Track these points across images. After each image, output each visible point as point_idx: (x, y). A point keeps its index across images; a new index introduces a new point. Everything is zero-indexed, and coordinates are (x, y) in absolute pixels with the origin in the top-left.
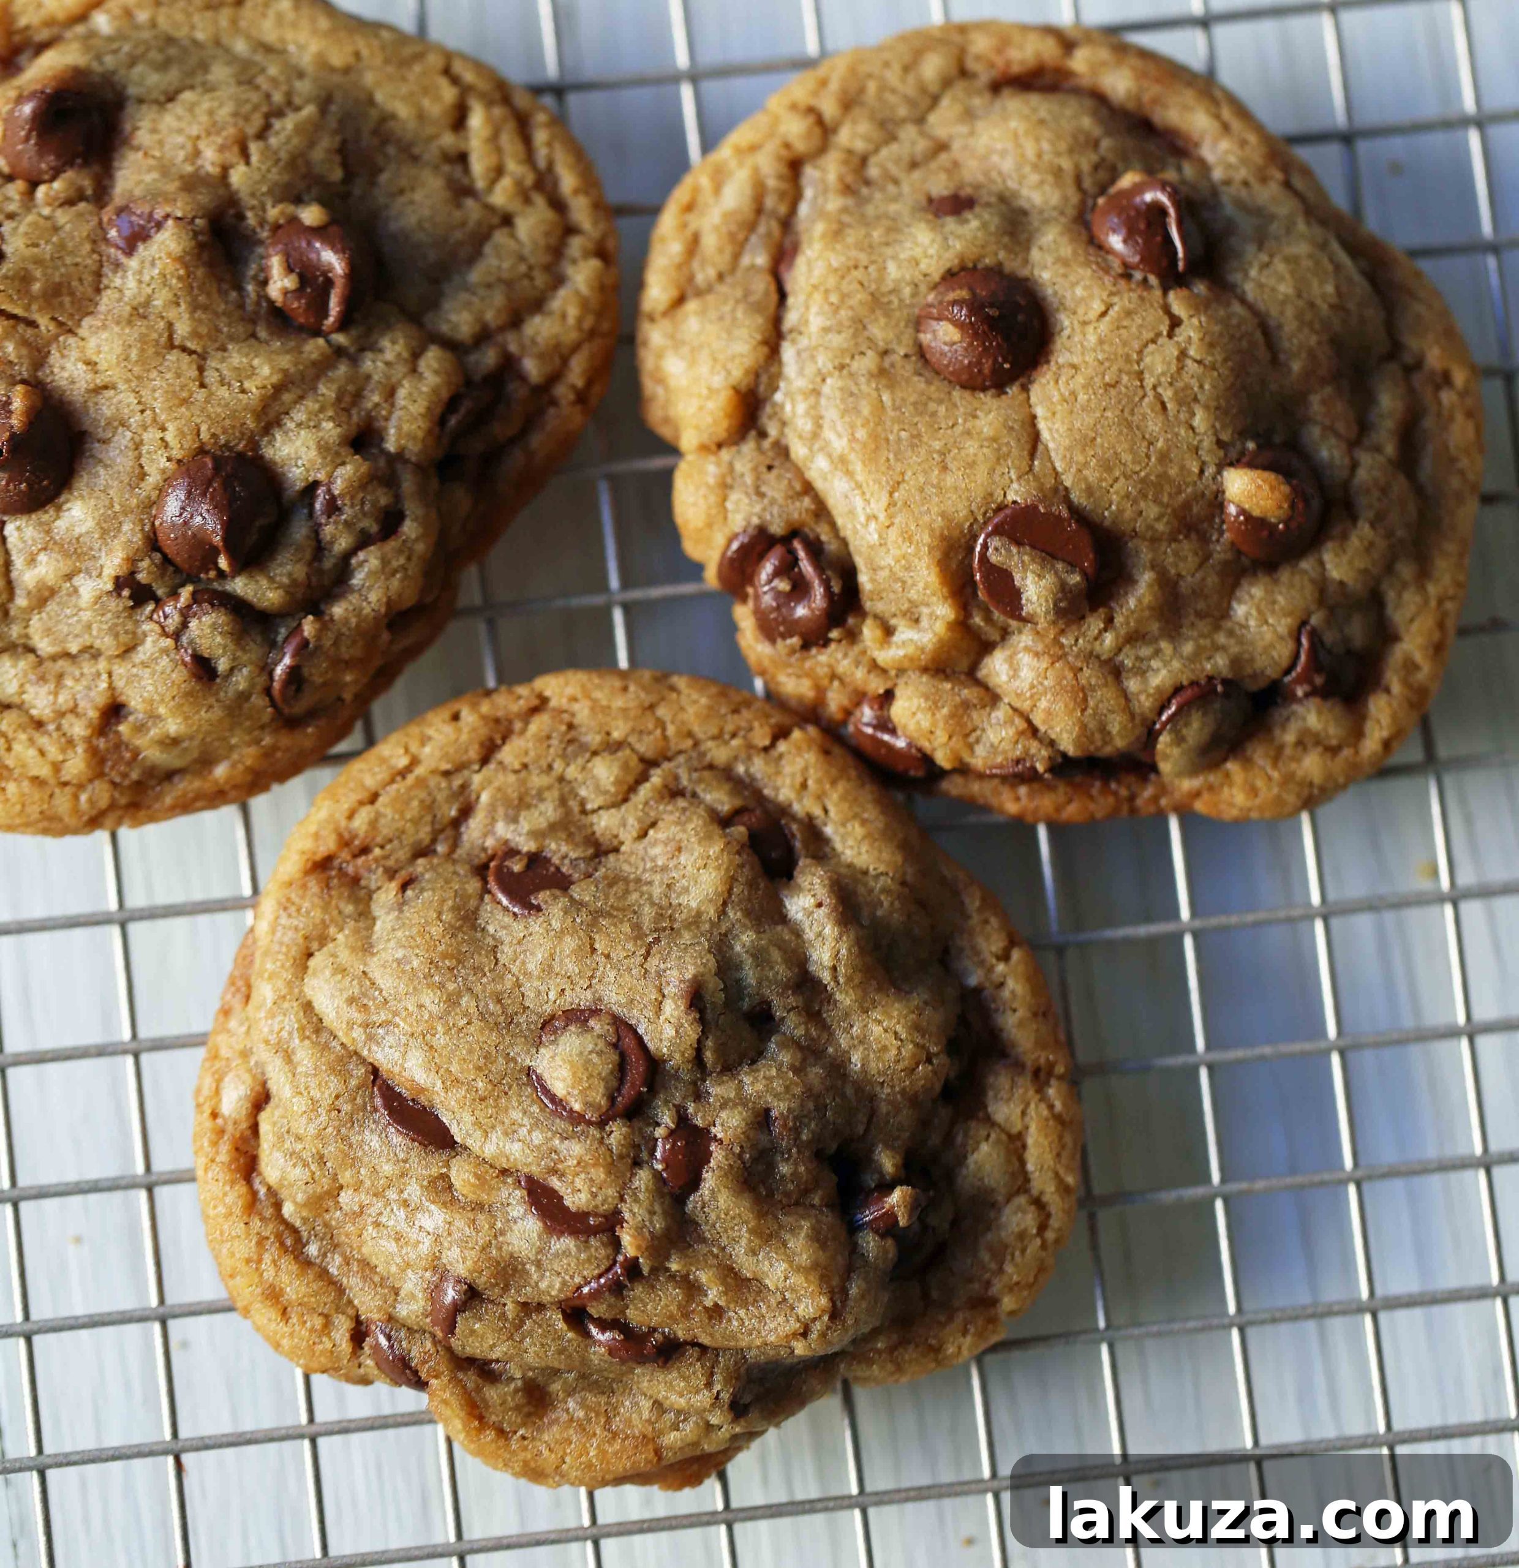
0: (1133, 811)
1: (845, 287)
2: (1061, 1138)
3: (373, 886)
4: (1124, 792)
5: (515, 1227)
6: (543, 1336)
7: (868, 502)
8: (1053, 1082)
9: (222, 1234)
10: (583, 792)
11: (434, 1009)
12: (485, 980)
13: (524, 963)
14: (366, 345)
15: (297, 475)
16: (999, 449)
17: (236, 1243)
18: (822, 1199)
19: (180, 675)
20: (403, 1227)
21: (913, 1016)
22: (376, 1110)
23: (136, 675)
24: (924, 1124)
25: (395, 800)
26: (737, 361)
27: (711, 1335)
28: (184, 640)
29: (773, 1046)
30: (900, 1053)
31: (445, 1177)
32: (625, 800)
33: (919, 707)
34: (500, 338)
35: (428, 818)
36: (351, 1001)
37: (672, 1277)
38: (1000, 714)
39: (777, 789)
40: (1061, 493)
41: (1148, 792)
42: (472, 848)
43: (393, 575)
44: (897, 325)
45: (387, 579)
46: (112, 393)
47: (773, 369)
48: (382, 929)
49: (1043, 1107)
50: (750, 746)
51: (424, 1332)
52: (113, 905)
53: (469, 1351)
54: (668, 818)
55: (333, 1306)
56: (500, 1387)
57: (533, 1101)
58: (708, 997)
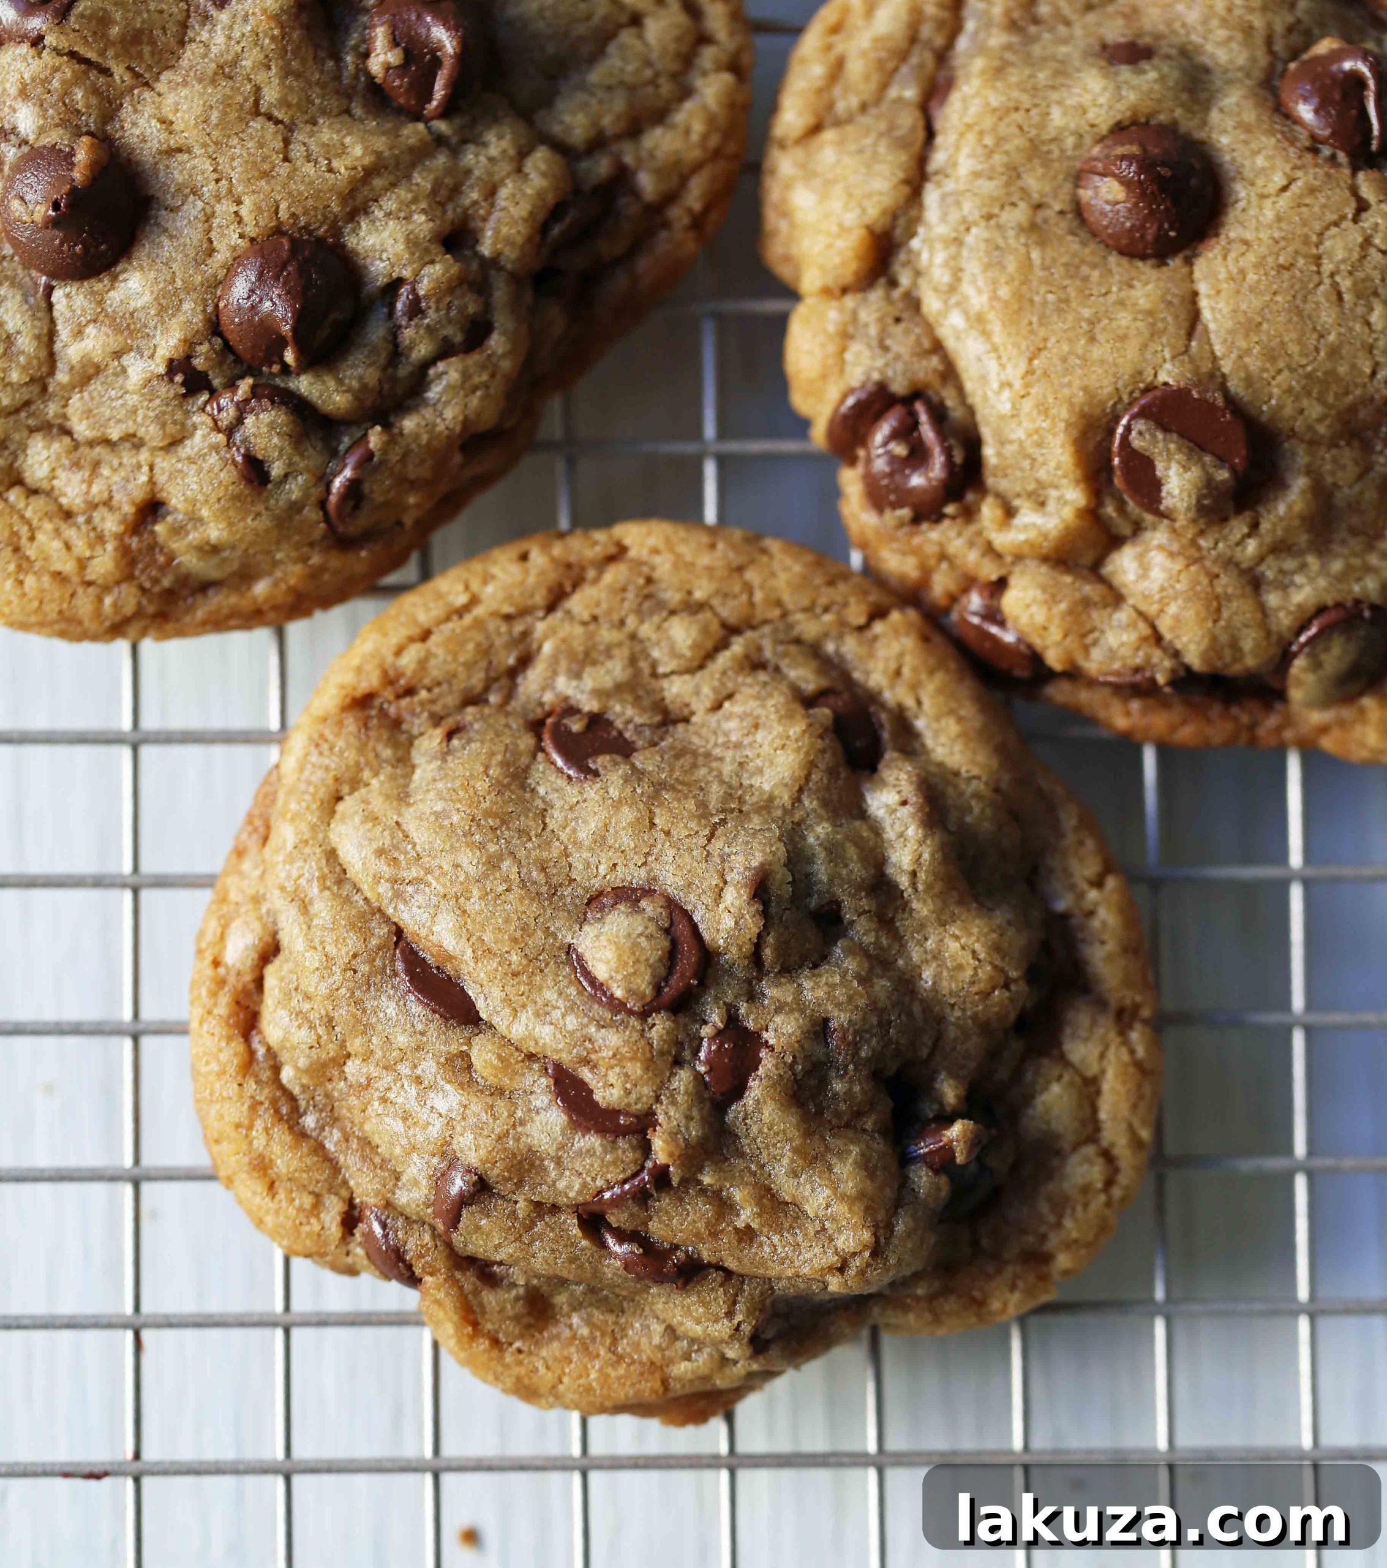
0: (1253, 741)
1: (1003, 129)
2: (1139, 1087)
3: (415, 731)
4: (1245, 719)
5: (537, 1118)
6: (555, 1241)
7: (1003, 367)
8: (1138, 1026)
9: (211, 1094)
10: (656, 653)
11: (471, 870)
12: (529, 845)
13: (574, 831)
14: (469, 137)
15: (379, 269)
16: (1153, 325)
17: (227, 1106)
18: (875, 1123)
19: (228, 475)
20: (413, 1105)
21: (994, 936)
22: (395, 974)
23: (180, 471)
24: (993, 1055)
25: (449, 640)
26: (875, 198)
27: (739, 1260)
28: (238, 437)
29: (838, 951)
30: (976, 974)
31: (465, 1056)
32: (701, 667)
33: (1034, 600)
34: (614, 148)
35: (483, 664)
36: (380, 852)
37: (703, 1191)
38: (1123, 615)
39: (867, 673)
40: (1216, 378)
41: (1272, 721)
42: (528, 701)
43: (473, 392)
44: (1055, 177)
45: (466, 396)
46: (186, 156)
47: (913, 213)
48: (422, 778)
49: (1124, 1050)
50: (842, 624)
51: (424, 1223)
52: (126, 723)
53: (471, 1249)
54: (747, 691)
55: (326, 1185)
56: (500, 1292)
57: (570, 982)
58: (774, 889)
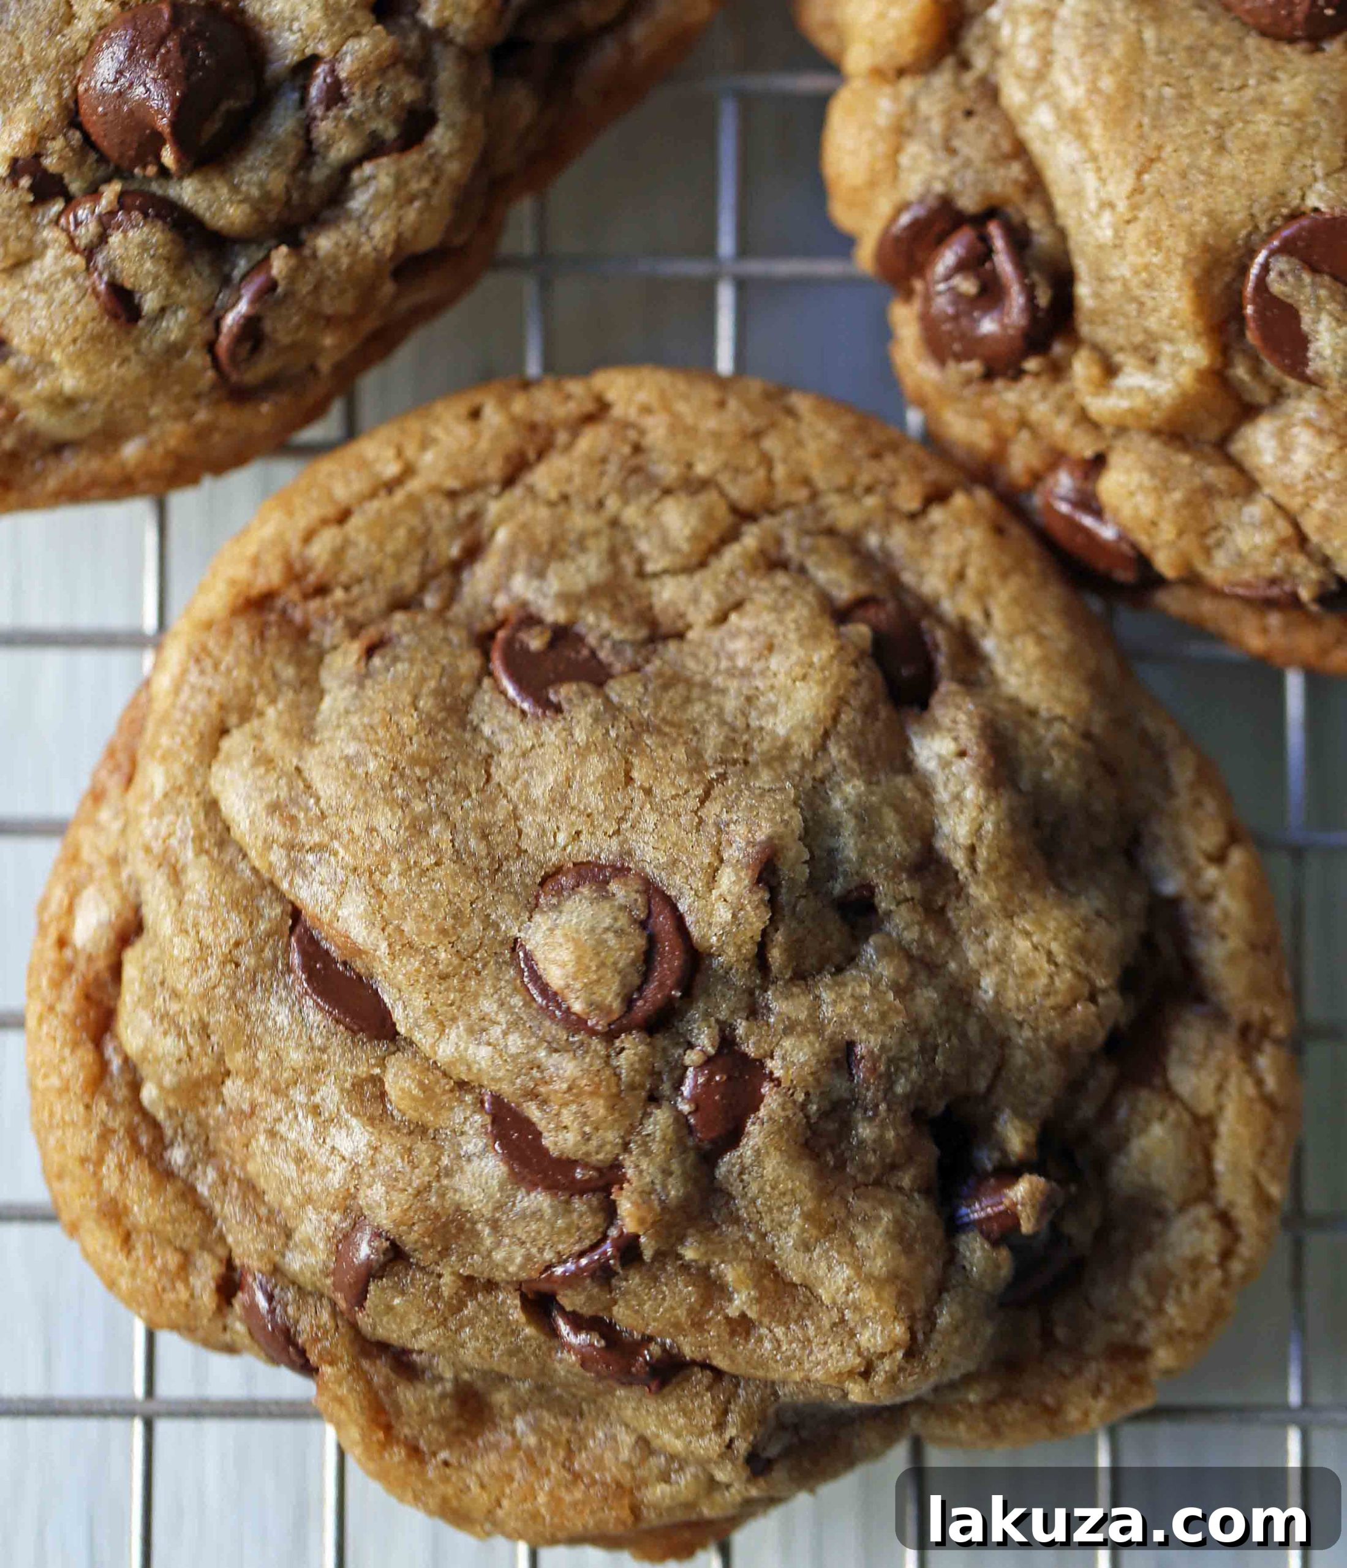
2: (1269, 1128)
3: (327, 643)
5: (468, 1168)
6: (491, 1328)
7: (1103, 181)
8: (1269, 1048)
9: (51, 1116)
10: (643, 546)
11: (390, 835)
12: (468, 803)
13: (527, 785)
15: (289, 44)
16: (1302, 131)
17: (70, 1133)
18: (914, 1180)
19: (87, 309)
20: (308, 1143)
21: (1077, 932)
22: (290, 970)
23: (26, 302)
24: (1075, 1086)
25: (373, 524)
27: (732, 1359)
28: (100, 260)
29: (869, 951)
30: (1052, 982)
31: (377, 1081)
32: (703, 564)
33: (1140, 486)
35: (418, 555)
36: (274, 808)
37: (685, 1268)
38: (1257, 509)
39: (921, 575)
42: (476, 603)
43: (410, 202)
45: (400, 207)
48: (332, 709)
49: (1249, 1081)
50: (890, 509)
51: (322, 1297)
53: (381, 1333)
54: (761, 599)
55: (197, 1240)
56: (420, 1387)
57: (515, 989)
58: (785, 871)
